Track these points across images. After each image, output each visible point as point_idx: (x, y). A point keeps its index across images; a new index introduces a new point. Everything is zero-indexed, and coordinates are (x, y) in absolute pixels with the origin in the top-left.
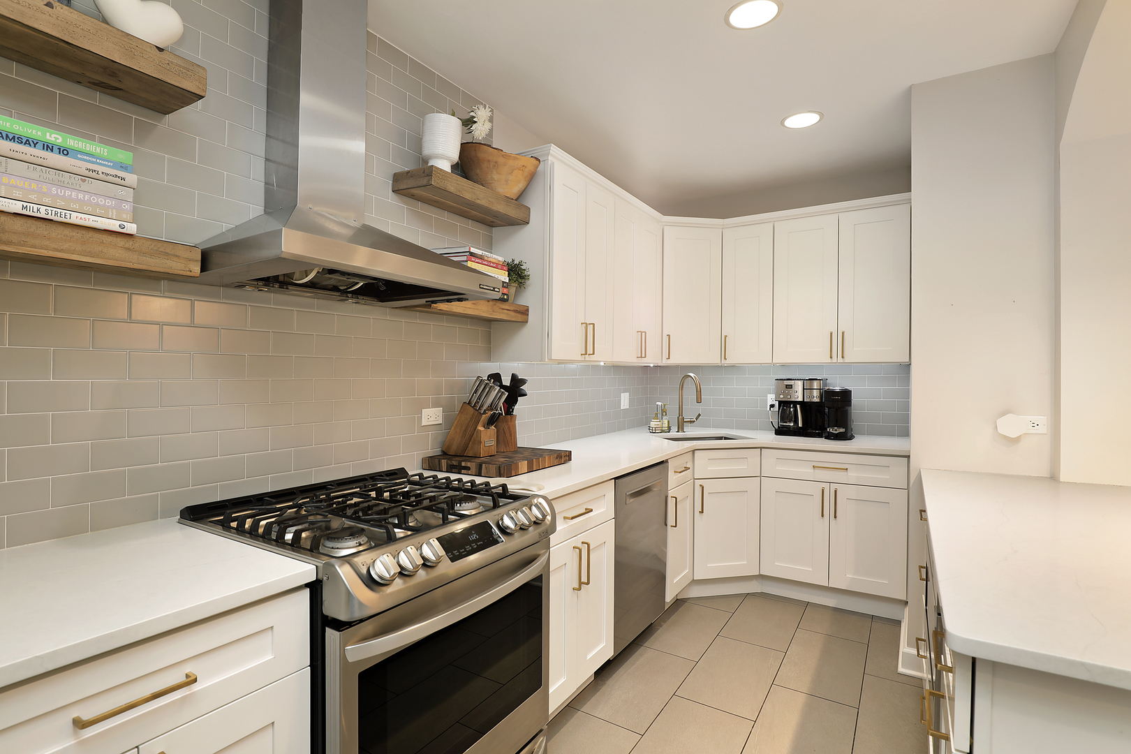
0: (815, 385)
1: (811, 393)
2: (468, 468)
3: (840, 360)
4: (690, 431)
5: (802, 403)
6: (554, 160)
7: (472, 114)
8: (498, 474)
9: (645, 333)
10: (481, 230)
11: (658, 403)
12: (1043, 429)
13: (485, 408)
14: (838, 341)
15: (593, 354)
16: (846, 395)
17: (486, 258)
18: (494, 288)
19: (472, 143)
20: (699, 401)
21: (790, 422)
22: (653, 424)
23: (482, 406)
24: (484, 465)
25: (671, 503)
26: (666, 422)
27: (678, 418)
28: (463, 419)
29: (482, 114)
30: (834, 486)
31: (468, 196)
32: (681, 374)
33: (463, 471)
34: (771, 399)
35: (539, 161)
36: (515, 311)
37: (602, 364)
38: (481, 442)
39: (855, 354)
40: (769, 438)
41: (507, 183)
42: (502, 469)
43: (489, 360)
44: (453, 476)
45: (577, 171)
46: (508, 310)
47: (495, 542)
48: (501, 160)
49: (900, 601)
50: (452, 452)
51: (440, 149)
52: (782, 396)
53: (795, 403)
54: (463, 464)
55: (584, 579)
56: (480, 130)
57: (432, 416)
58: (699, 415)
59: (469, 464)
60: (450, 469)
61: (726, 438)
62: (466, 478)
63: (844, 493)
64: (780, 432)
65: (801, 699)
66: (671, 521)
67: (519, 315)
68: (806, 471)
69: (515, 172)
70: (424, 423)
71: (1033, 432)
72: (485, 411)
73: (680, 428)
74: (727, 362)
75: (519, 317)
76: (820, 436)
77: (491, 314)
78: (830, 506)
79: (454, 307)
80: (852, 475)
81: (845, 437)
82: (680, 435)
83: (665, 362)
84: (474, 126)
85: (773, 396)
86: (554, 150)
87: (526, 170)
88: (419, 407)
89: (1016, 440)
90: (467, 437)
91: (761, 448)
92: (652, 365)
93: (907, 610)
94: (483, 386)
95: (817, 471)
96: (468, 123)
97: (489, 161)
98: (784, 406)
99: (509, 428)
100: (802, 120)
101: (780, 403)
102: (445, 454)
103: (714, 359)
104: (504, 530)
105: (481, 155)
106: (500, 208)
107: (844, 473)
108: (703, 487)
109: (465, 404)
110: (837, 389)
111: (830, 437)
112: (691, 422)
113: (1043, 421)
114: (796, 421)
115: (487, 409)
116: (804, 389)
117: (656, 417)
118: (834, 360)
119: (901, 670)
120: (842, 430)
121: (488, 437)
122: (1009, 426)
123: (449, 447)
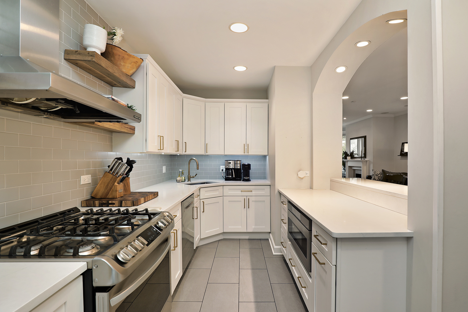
0: (238, 162)
1: (237, 165)
2: (114, 204)
3: (247, 154)
4: (193, 181)
5: (234, 169)
6: (148, 62)
7: (114, 31)
8: (132, 205)
9: (178, 141)
10: (108, 87)
11: (180, 170)
12: (308, 175)
13: (119, 174)
14: (246, 147)
15: (163, 149)
16: (249, 165)
17: (119, 102)
18: (139, 118)
19: (112, 45)
20: (198, 169)
21: (229, 176)
22: (178, 179)
23: (117, 173)
24: (123, 202)
25: (195, 209)
26: (184, 177)
27: (188, 176)
28: (105, 180)
29: (119, 32)
30: (248, 197)
31: (110, 70)
32: (190, 158)
33: (110, 206)
34: (223, 167)
35: (143, 60)
36: (130, 128)
37: (163, 154)
38: (117, 191)
39: (253, 151)
40: (223, 182)
41: (127, 68)
42: (134, 202)
43: (112, 151)
44: (105, 209)
45: (156, 68)
46: (127, 128)
47: (159, 234)
48: (126, 56)
49: (268, 232)
50: (98, 197)
51: (94, 43)
52: (227, 166)
53: (232, 169)
54: (110, 202)
55: (176, 246)
56: (117, 40)
57: (86, 179)
58: (197, 174)
59: (114, 202)
60: (101, 205)
61: (207, 183)
62: (114, 209)
63: (252, 199)
64: (227, 179)
65: (250, 271)
66: (195, 217)
67: (132, 131)
68: (239, 193)
69: (132, 63)
70: (82, 183)
71: (306, 176)
72: (119, 176)
73: (189, 180)
74: (207, 154)
75: (131, 132)
76: (240, 180)
77: (120, 129)
78: (247, 204)
79: (105, 125)
80: (254, 193)
81: (248, 180)
82: (189, 182)
83: (184, 153)
84: (115, 37)
85: (224, 166)
86: (149, 57)
87: (138, 64)
88: (79, 175)
89: (302, 178)
90: (108, 188)
91: (223, 186)
92: (178, 154)
93: (271, 235)
94: (118, 164)
95: (242, 192)
96: (111, 34)
97: (119, 55)
98: (227, 170)
99: (127, 183)
100: (240, 69)
101: (226, 169)
102: (93, 198)
103: (202, 152)
104: (159, 228)
105: (115, 52)
106: (124, 79)
107: (251, 192)
108: (204, 202)
109: (107, 173)
110: (246, 164)
111: (244, 180)
112: (193, 177)
113: (308, 172)
114: (232, 175)
115: (121, 175)
116: (235, 164)
117: (179, 176)
118: (245, 154)
119: (274, 254)
120: (249, 178)
121: (120, 188)
122: (301, 174)
123: (96, 195)
